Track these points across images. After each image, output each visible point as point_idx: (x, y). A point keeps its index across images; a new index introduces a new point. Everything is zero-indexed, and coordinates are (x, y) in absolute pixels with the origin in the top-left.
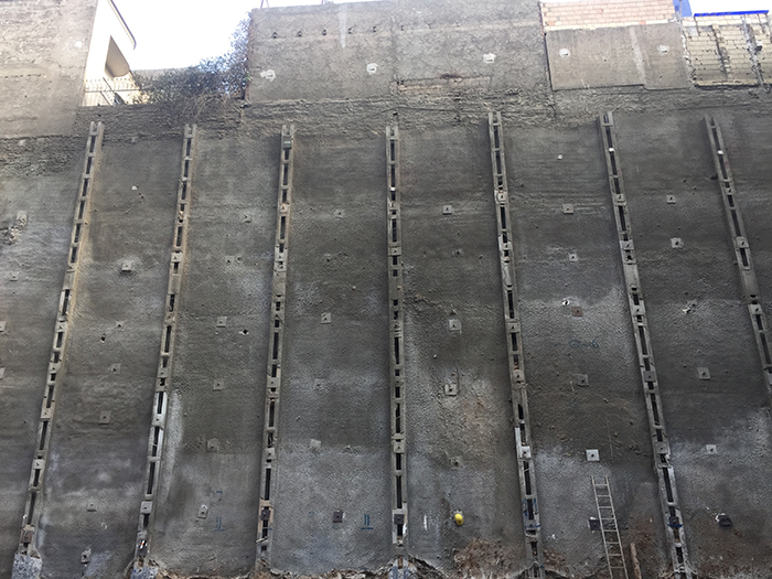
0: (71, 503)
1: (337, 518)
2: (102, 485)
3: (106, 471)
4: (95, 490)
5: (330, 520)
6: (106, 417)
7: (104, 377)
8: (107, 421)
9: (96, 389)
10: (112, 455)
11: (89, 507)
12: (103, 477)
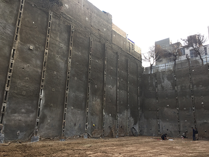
0: (13, 118)
1: (75, 125)
2: (23, 113)
3: (24, 109)
4: (21, 114)
5: (74, 125)
6: (24, 93)
7: (24, 81)
8: (24, 94)
9: (22, 84)
10: (26, 104)
11: (19, 119)
12: (23, 110)
